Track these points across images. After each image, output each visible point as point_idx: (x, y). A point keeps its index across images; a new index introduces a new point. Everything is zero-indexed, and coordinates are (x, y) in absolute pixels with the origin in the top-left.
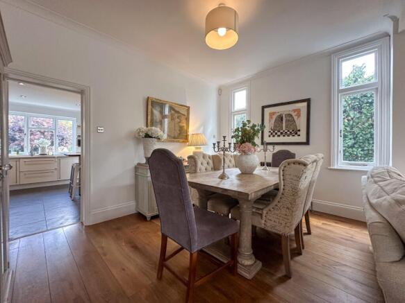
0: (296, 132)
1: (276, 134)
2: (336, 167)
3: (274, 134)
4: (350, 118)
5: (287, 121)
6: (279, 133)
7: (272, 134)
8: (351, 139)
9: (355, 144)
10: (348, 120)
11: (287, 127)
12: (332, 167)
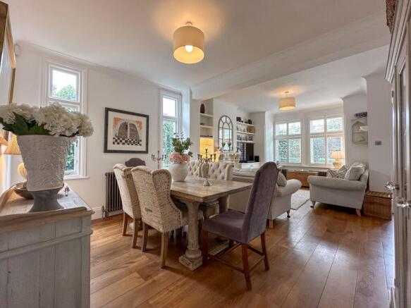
0: (138, 142)
1: (121, 141)
3: (119, 141)
5: (131, 130)
6: (124, 141)
7: (116, 141)
11: (130, 136)
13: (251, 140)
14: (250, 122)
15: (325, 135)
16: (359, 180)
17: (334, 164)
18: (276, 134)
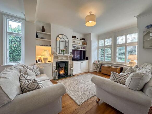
2: (5, 65)
4: (16, 44)
8: (17, 52)
9: (18, 54)
10: (16, 45)
12: (3, 65)
13: (84, 48)
14: (83, 39)
15: (125, 45)
16: (142, 90)
17: (130, 63)
18: (99, 46)
